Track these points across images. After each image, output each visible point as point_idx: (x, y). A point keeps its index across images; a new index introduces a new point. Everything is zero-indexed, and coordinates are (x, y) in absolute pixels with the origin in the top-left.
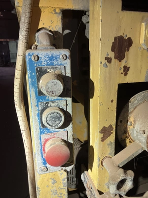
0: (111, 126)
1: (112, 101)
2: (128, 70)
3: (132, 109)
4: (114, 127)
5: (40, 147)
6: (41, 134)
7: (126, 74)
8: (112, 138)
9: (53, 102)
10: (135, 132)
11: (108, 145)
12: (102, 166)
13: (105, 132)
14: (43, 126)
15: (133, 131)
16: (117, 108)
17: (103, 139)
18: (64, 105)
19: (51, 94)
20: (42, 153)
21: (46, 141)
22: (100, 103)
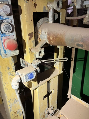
0: (32, 32)
1: (31, 20)
2: (36, 6)
3: (40, 26)
4: (34, 33)
5: (2, 44)
6: (1, 37)
7: (35, 8)
8: (33, 39)
9: (5, 20)
10: (42, 35)
11: (32, 42)
12: (31, 52)
13: (30, 35)
14: (2, 32)
15: (41, 35)
16: (34, 24)
17: (30, 39)
18: (10, 22)
19: (5, 12)
20: (3, 47)
21: (5, 40)
22: (27, 21)
